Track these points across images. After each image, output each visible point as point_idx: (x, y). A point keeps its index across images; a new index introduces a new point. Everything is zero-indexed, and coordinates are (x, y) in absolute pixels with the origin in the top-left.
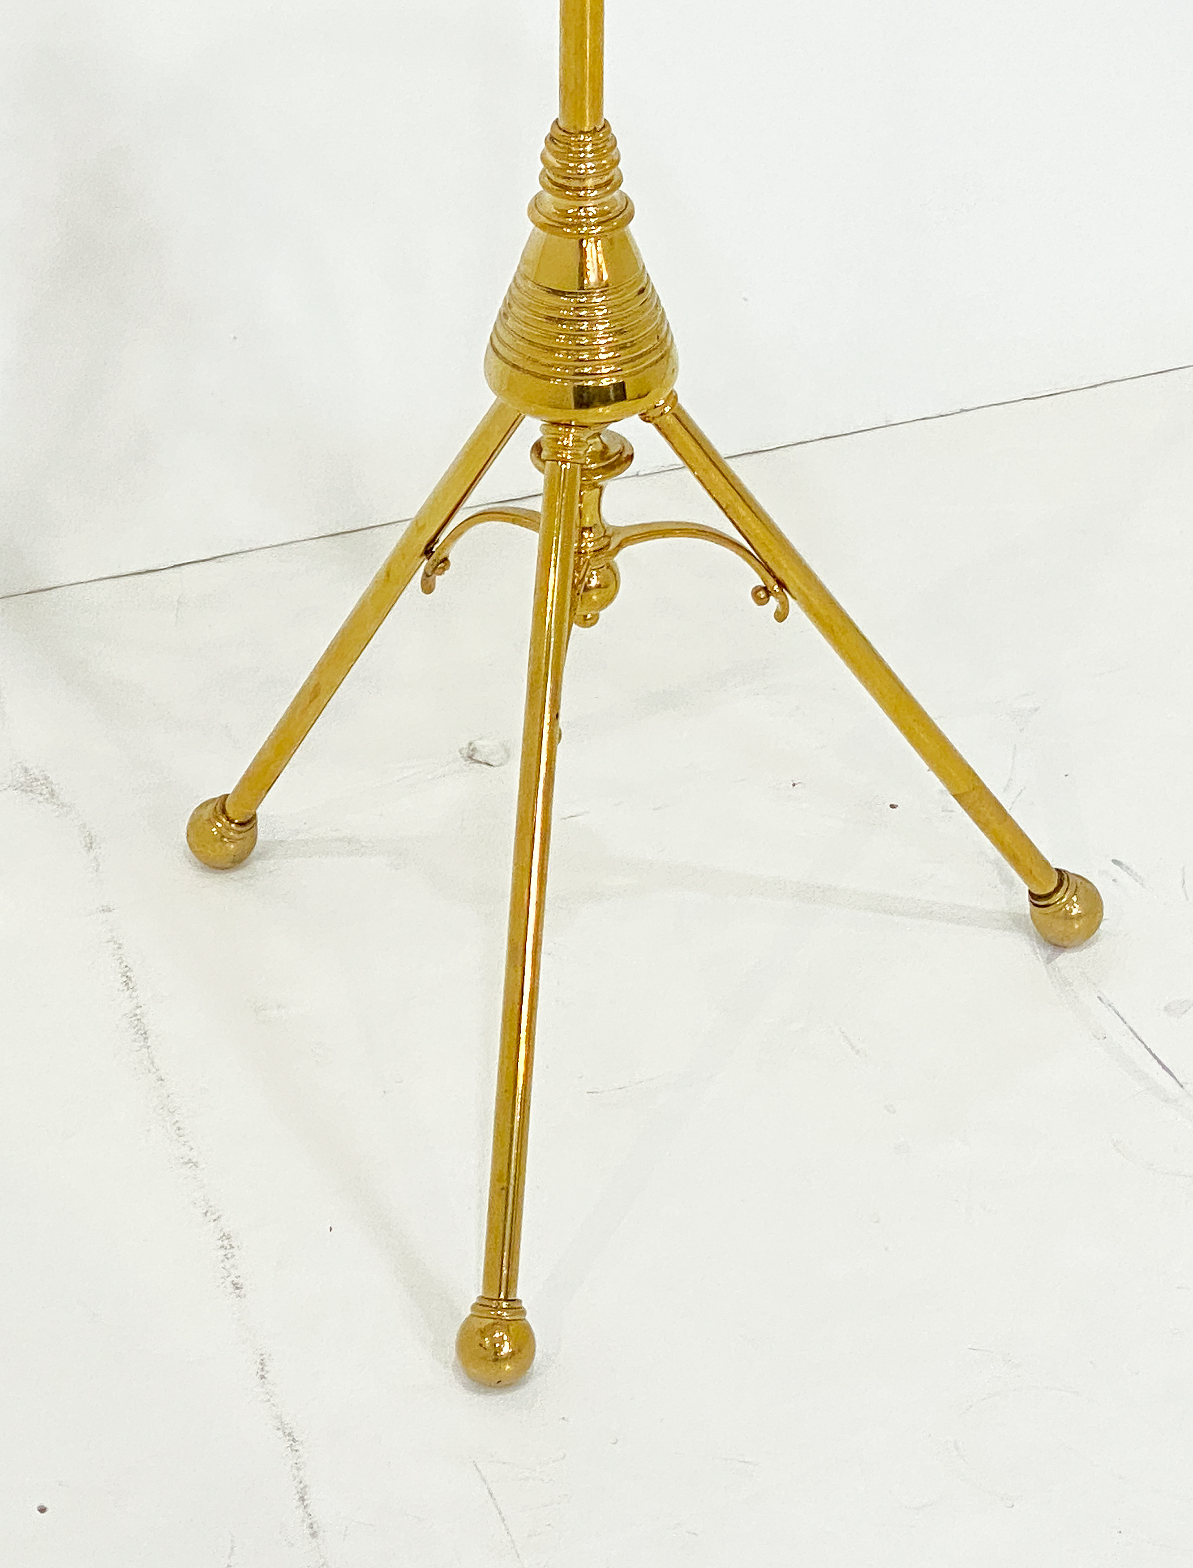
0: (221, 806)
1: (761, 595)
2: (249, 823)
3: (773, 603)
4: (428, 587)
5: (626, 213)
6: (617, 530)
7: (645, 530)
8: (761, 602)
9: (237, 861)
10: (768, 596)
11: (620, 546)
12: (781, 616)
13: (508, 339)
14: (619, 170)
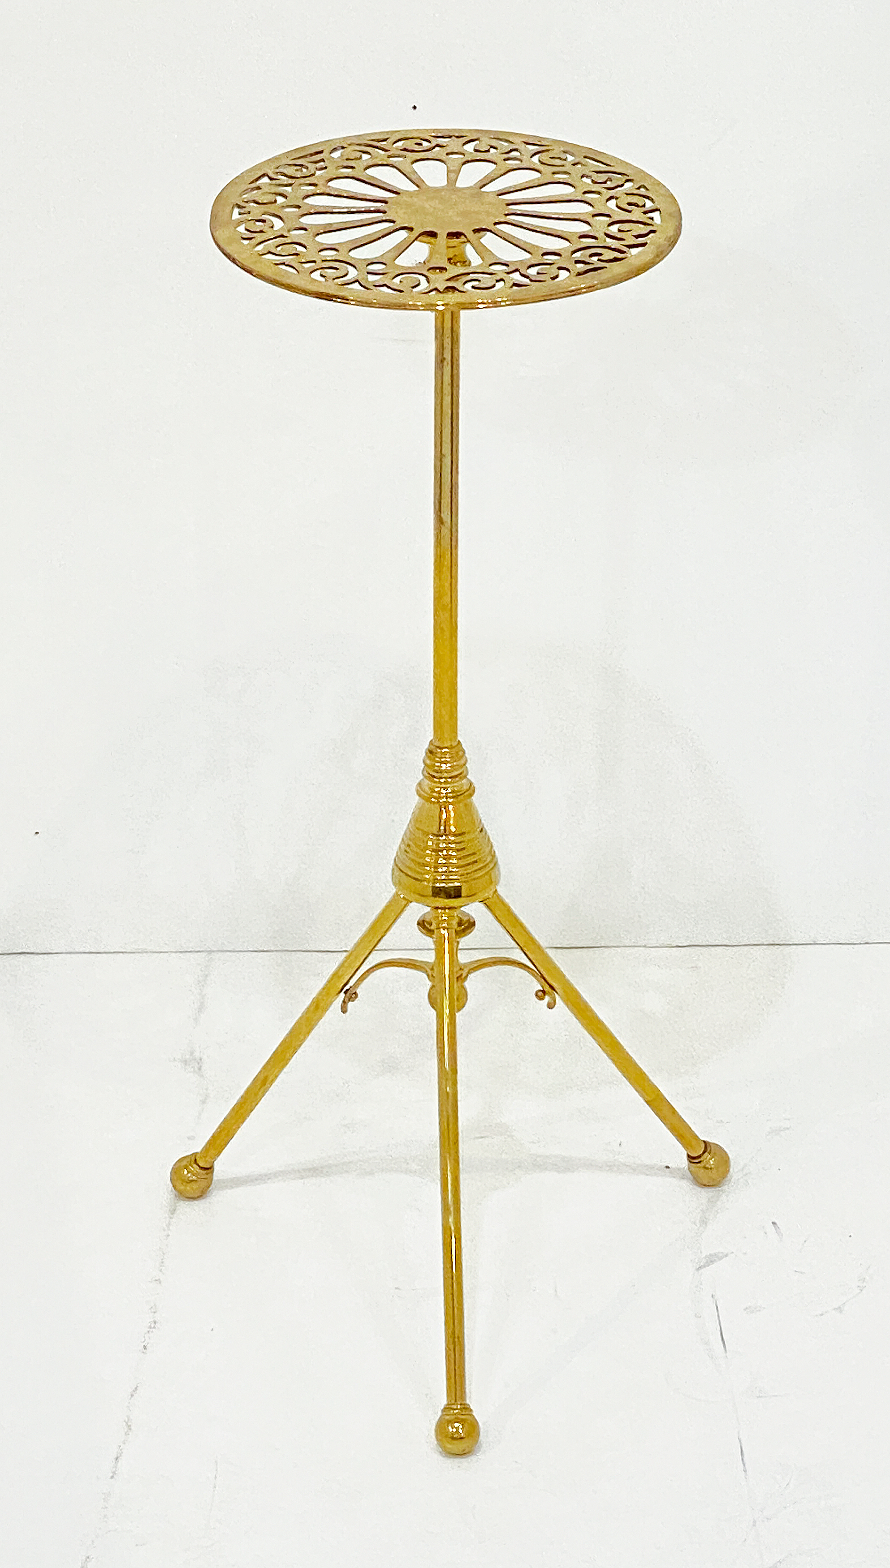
0: (194, 1159)
1: (541, 995)
2: (209, 1169)
3: (547, 999)
4: (344, 1010)
5: (471, 790)
6: (465, 965)
7: (479, 963)
8: (541, 999)
9: (201, 1195)
10: (544, 995)
11: (469, 973)
12: (550, 1006)
13: (409, 863)
14: (467, 767)
